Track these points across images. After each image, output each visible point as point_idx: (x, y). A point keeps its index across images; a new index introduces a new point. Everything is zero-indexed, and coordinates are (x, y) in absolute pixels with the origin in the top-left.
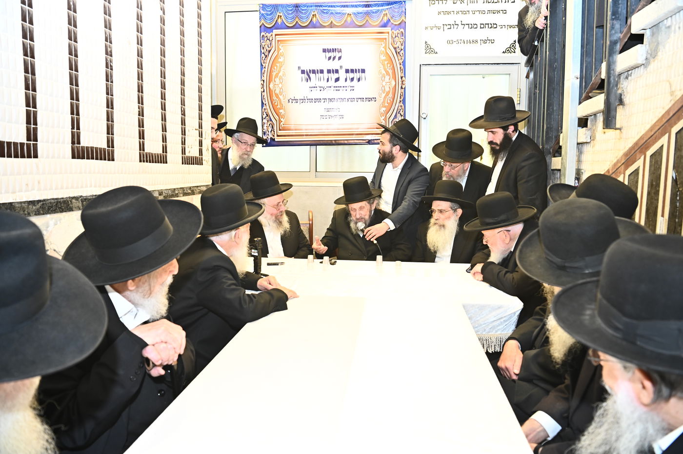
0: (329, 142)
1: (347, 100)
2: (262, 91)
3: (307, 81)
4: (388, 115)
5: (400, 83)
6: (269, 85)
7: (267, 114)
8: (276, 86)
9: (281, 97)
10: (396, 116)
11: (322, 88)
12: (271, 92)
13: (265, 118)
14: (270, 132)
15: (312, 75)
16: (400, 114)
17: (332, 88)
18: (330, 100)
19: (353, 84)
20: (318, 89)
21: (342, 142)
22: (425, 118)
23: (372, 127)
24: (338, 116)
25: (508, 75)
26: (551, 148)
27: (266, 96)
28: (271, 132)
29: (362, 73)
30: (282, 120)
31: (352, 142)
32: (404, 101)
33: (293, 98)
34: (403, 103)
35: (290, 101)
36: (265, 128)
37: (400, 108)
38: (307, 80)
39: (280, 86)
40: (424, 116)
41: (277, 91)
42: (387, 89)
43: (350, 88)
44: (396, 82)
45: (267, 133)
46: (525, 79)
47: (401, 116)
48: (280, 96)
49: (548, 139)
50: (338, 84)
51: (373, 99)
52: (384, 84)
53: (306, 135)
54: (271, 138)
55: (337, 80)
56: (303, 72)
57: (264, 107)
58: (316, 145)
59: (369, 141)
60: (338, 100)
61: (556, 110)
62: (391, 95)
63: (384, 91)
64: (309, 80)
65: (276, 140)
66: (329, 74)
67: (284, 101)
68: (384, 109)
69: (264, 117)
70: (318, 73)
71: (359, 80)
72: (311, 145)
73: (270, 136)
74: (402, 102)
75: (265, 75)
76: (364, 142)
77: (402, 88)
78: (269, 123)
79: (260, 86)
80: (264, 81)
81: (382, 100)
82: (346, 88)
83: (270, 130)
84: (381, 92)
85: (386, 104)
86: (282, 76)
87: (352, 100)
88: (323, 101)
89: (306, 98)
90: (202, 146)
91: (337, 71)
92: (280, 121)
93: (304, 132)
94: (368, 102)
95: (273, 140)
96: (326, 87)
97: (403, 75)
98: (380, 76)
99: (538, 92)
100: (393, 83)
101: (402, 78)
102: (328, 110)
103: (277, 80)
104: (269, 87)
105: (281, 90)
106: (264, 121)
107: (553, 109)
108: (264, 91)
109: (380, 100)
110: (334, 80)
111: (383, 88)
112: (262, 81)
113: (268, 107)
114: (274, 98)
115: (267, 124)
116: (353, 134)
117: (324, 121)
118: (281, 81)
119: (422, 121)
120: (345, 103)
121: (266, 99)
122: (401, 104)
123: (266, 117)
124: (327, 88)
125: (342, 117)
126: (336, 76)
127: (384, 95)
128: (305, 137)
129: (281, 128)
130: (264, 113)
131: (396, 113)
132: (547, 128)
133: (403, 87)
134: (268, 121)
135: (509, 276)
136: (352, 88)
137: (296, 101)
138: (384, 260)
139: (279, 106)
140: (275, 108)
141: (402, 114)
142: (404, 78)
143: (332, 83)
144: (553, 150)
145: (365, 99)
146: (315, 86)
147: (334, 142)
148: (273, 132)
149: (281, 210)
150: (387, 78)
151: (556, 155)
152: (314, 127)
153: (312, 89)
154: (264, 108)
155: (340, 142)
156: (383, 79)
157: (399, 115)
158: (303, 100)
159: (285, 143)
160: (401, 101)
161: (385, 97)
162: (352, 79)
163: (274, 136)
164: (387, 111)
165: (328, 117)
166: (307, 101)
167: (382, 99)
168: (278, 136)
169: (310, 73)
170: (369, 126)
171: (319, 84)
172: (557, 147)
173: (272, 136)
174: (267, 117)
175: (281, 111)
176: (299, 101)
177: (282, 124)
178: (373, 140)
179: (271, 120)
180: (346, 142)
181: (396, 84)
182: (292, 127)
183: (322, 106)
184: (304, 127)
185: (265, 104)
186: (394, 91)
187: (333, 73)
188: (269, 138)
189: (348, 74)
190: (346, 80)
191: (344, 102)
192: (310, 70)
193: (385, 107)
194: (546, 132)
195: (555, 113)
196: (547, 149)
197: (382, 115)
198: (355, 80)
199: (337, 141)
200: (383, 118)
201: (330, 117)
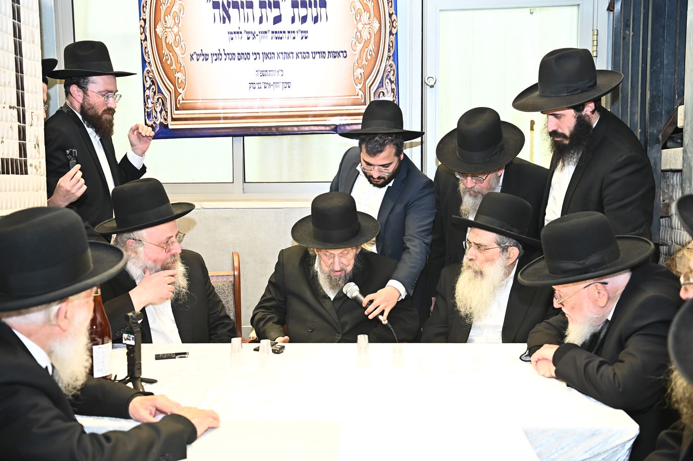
0: (266, 129)
1: (295, 55)
2: (143, 39)
3: (224, 22)
4: (369, 82)
5: (388, 25)
6: (155, 28)
7: (152, 81)
8: (167, 30)
9: (177, 50)
10: (382, 82)
11: (251, 35)
12: (159, 41)
13: (149, 88)
14: (159, 114)
15: (233, 12)
16: (390, 80)
17: (270, 35)
18: (267, 55)
19: (304, 27)
20: (245, 36)
21: (289, 129)
22: (432, 86)
23: (341, 102)
24: (281, 85)
25: (576, 8)
26: (659, 132)
27: (149, 49)
28: (161, 112)
29: (321, 7)
30: (180, 90)
31: (307, 128)
32: (395, 57)
33: (199, 52)
34: (393, 60)
35: (195, 57)
36: (150, 105)
37: (388, 68)
38: (224, 19)
39: (176, 30)
40: (432, 83)
41: (170, 40)
42: (366, 36)
43: (300, 35)
44: (380, 23)
45: (154, 114)
46: (607, 12)
47: (392, 82)
48: (175, 48)
49: (654, 116)
50: (279, 27)
51: (341, 54)
52: (360, 26)
53: (225, 118)
54: (161, 123)
55: (277, 20)
56: (216, 5)
57: (148, 68)
58: (243, 136)
59: (336, 126)
60: (280, 55)
61: (668, 64)
62: (372, 47)
63: (359, 39)
64: (227, 20)
65: (170, 127)
66: (264, 10)
67: (184, 59)
68: (361, 71)
69: (147, 85)
70: (243, 7)
71: (316, 20)
72: (233, 136)
73: (160, 120)
74: (392, 58)
75: (147, 11)
76: (328, 128)
77: (391, 33)
78: (156, 97)
79: (138, 30)
80: (145, 20)
81: (357, 57)
82: (293, 35)
83: (158, 110)
84: (354, 40)
85: (364, 62)
86: (178, 11)
87: (305, 55)
88: (252, 57)
89: (222, 52)
90: (24, 139)
91: (277, 5)
92: (177, 94)
93: (221, 113)
94: (332, 59)
95: (164, 126)
96: (257, 33)
97: (392, 11)
98: (354, 12)
99: (632, 34)
100: (376, 25)
101: (390, 15)
102: (263, 73)
103: (169, 19)
104: (155, 32)
105: (178, 37)
106: (147, 92)
107: (662, 63)
108: (146, 39)
109: (353, 56)
110: (271, 20)
111: (358, 34)
112: (142, 21)
113: (153, 68)
114: (165, 51)
115: (153, 98)
116: (307, 116)
117: (256, 93)
118: (177, 22)
119: (428, 90)
120: (293, 62)
121: (150, 53)
122: (391, 62)
123: (150, 86)
124: (260, 35)
125: (287, 85)
126: (275, 12)
127: (359, 46)
128: (222, 121)
129: (178, 106)
130: (148, 79)
131: (383, 77)
132: (652, 97)
133: (394, 31)
134: (155, 93)
135: (607, 370)
136: (304, 35)
137: (206, 57)
138: (370, 341)
139: (174, 67)
140: (166, 69)
141: (393, 79)
142: (394, 17)
143: (268, 25)
144: (662, 136)
145: (327, 53)
146: (239, 31)
147: (274, 129)
148: (164, 112)
149: (173, 252)
150: (365, 16)
151: (669, 144)
152: (239, 104)
153: (233, 36)
154: (146, 69)
155: (285, 129)
156: (358, 18)
157: (388, 81)
158: (218, 56)
159: (187, 133)
160: (390, 57)
161: (362, 50)
162: (304, 19)
163: (166, 120)
164: (366, 74)
165: (263, 86)
166: (224, 57)
167: (357, 52)
168: (173, 119)
169: (229, 7)
170: (336, 102)
171: (245, 27)
172: (671, 130)
173: (162, 120)
174: (153, 87)
175: (178, 75)
176: (210, 56)
177: (180, 97)
178: (344, 125)
179: (160, 91)
180: (296, 129)
181: (380, 27)
182: (199, 104)
183: (252, 66)
184: (220, 104)
185: (149, 63)
186: (377, 39)
187: (270, 7)
188: (158, 123)
189: (296, 9)
190: (293, 20)
191: (290, 60)
192: (228, 3)
193: (362, 67)
194: (651, 104)
195: (665, 71)
196: (652, 134)
197: (356, 81)
198: (309, 19)
199: (280, 129)
200: (360, 86)
201: (267, 86)
